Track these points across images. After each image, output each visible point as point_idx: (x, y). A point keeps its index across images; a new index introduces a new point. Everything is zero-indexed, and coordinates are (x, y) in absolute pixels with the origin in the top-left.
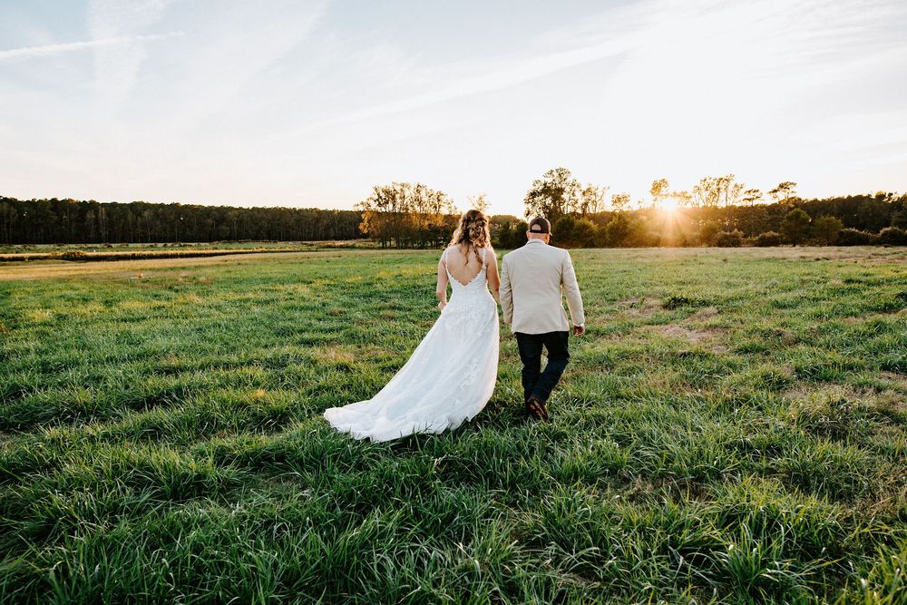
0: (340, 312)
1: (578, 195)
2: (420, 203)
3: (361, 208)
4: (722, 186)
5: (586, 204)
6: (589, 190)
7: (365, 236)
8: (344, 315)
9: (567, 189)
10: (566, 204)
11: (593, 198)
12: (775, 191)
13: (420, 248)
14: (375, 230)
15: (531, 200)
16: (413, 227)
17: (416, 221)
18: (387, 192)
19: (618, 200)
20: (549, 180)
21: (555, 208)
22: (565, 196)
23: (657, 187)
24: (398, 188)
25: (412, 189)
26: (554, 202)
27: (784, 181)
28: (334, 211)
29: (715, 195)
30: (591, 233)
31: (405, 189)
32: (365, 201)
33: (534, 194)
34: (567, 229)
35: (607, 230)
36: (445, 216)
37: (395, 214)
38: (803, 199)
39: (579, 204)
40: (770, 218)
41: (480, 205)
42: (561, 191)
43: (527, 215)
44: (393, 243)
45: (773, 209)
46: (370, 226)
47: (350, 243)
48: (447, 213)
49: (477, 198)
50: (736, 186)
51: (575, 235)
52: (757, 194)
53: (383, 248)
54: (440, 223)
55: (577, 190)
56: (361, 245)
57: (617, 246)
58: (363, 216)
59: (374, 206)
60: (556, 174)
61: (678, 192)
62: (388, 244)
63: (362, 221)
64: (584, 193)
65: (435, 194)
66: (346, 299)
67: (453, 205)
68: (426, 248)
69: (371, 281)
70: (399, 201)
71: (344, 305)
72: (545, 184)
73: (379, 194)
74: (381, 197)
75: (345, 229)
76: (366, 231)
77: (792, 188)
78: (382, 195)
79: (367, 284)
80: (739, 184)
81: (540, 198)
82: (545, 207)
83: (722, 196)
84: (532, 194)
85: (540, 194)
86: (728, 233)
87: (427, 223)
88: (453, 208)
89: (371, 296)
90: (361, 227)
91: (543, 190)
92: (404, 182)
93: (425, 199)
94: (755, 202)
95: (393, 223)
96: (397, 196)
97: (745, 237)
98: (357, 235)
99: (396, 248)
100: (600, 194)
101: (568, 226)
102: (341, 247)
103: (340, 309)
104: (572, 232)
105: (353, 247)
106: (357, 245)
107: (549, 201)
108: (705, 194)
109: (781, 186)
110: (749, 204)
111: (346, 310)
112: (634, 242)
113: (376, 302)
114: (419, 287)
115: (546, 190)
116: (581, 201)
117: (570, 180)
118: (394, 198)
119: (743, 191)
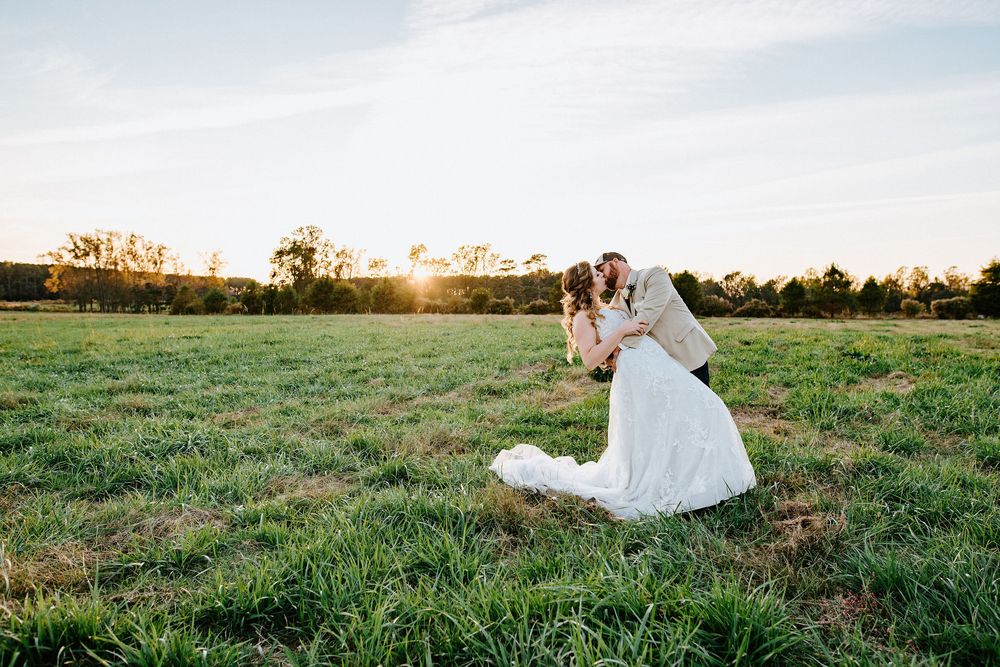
0: (21, 401)
1: (332, 257)
2: (134, 257)
3: (48, 261)
4: (480, 254)
5: (341, 267)
6: (343, 252)
7: (53, 297)
8: (30, 408)
9: (319, 249)
10: (318, 266)
11: (348, 260)
12: (528, 262)
13: (133, 312)
14: (69, 289)
15: (278, 260)
16: (125, 286)
17: (129, 280)
18: (86, 241)
19: (375, 264)
20: (299, 238)
21: (306, 270)
22: (317, 257)
23: (415, 253)
24: (104, 238)
25: (123, 239)
26: (304, 262)
27: (536, 254)
28: (5, 263)
29: (473, 263)
30: (353, 298)
31: (113, 238)
32: (54, 250)
33: (280, 253)
34: (326, 293)
35: (371, 295)
36: (168, 276)
37: (98, 269)
38: (550, 272)
39: (331, 268)
40: (524, 288)
41: (214, 263)
42: (312, 250)
43: (273, 276)
44: (95, 306)
45: (527, 280)
46: (61, 283)
47: (31, 304)
48: (171, 272)
49: (210, 255)
50: (493, 255)
51: (335, 299)
52: (512, 265)
53: (81, 311)
54: (162, 282)
55: (331, 251)
56: (48, 307)
57: (383, 313)
58: (51, 270)
59: (68, 258)
60: (306, 232)
61: (437, 258)
62: (88, 307)
63: (49, 276)
64: (337, 255)
65: (155, 247)
66: (32, 375)
67: (179, 262)
68: (143, 312)
69: (77, 347)
70: (104, 253)
71: (29, 386)
72: (295, 243)
73: (75, 244)
74: (78, 247)
75: (23, 286)
76: (55, 290)
77: (543, 260)
78: (80, 243)
79: (70, 352)
80: (495, 253)
81: (289, 258)
82: (294, 268)
83: (480, 265)
84: (278, 253)
85: (289, 253)
86: (499, 301)
87: (143, 282)
88: (179, 265)
89: (82, 369)
90: (48, 284)
91: (292, 248)
92: (113, 229)
93: (141, 252)
94: (511, 273)
95: (96, 280)
96: (102, 247)
97: (516, 305)
98: (43, 294)
99: (100, 312)
100: (355, 255)
101: (326, 289)
102: (17, 309)
103: (22, 394)
104: (332, 297)
105: (35, 310)
106: (42, 307)
107: (298, 262)
108: (464, 262)
109: (534, 258)
110: (506, 274)
111: (35, 395)
112: (401, 308)
113: (95, 381)
114: (170, 354)
115: (296, 250)
116: (335, 263)
117: (322, 239)
118: (97, 249)
119: (499, 260)
